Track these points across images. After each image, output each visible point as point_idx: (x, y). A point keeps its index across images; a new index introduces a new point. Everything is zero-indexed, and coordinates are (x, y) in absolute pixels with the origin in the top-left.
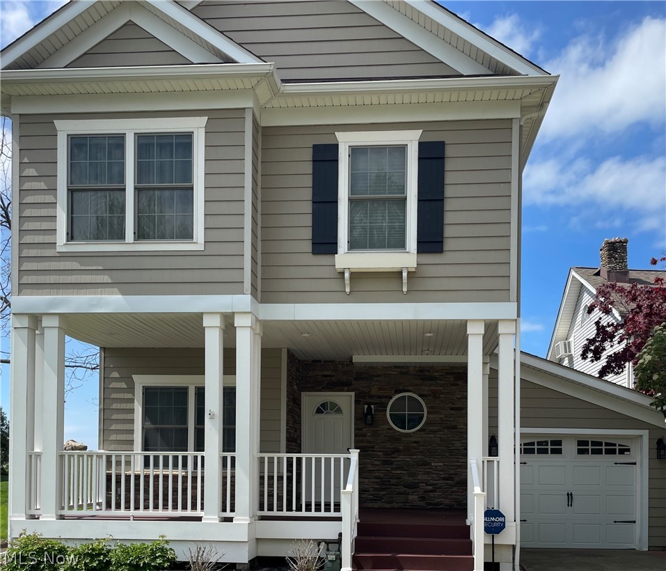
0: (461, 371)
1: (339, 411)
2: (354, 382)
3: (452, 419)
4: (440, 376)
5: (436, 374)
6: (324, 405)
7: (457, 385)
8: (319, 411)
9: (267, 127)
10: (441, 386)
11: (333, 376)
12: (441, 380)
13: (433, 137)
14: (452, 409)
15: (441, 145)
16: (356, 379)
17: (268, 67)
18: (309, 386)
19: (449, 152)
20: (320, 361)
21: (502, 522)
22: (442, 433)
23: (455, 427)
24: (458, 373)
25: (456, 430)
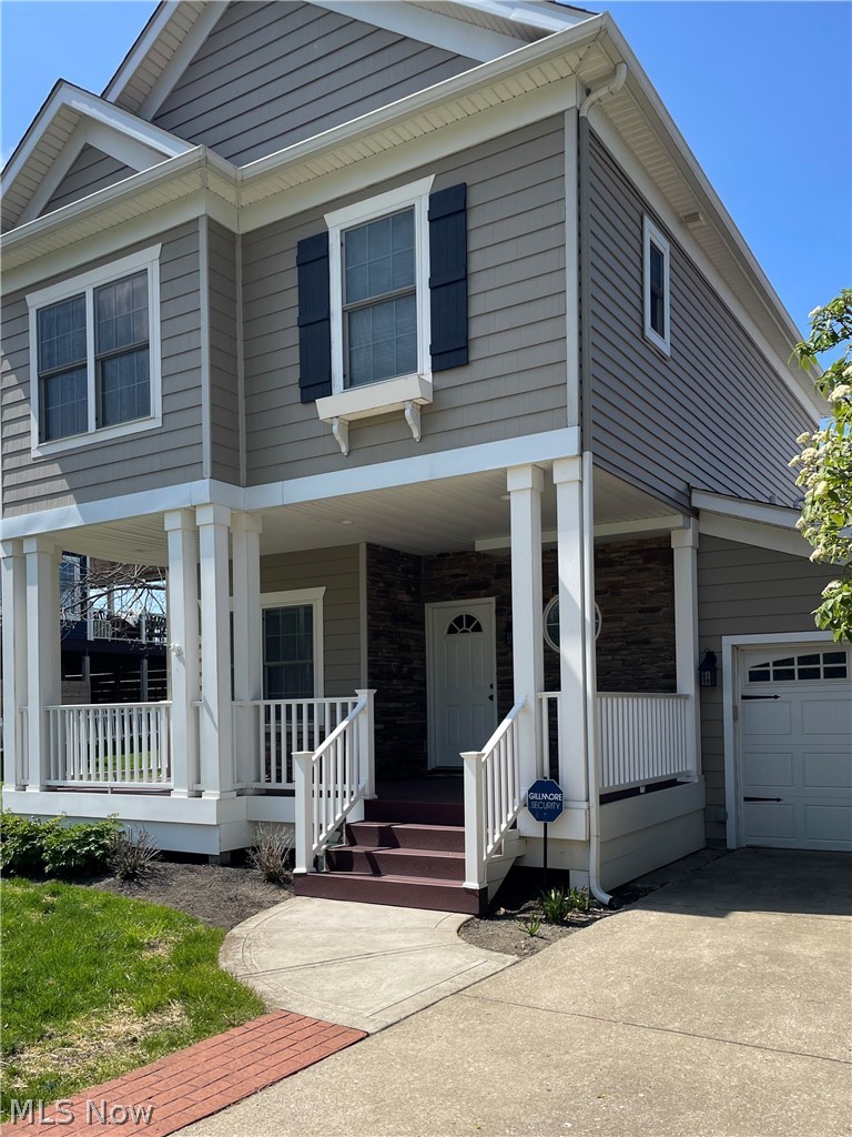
0: (654, 546)
1: (478, 628)
2: (493, 582)
3: (640, 628)
4: (621, 557)
5: (614, 555)
6: (458, 621)
7: (650, 569)
8: (452, 630)
9: (248, 233)
10: (622, 575)
11: (466, 575)
12: (622, 564)
13: (451, 181)
14: (641, 611)
15: (462, 190)
16: (496, 577)
17: (197, 154)
18: (434, 593)
19: (474, 197)
20: (448, 555)
21: (557, 802)
22: (626, 652)
23: (646, 642)
24: (648, 550)
25: (649, 646)
